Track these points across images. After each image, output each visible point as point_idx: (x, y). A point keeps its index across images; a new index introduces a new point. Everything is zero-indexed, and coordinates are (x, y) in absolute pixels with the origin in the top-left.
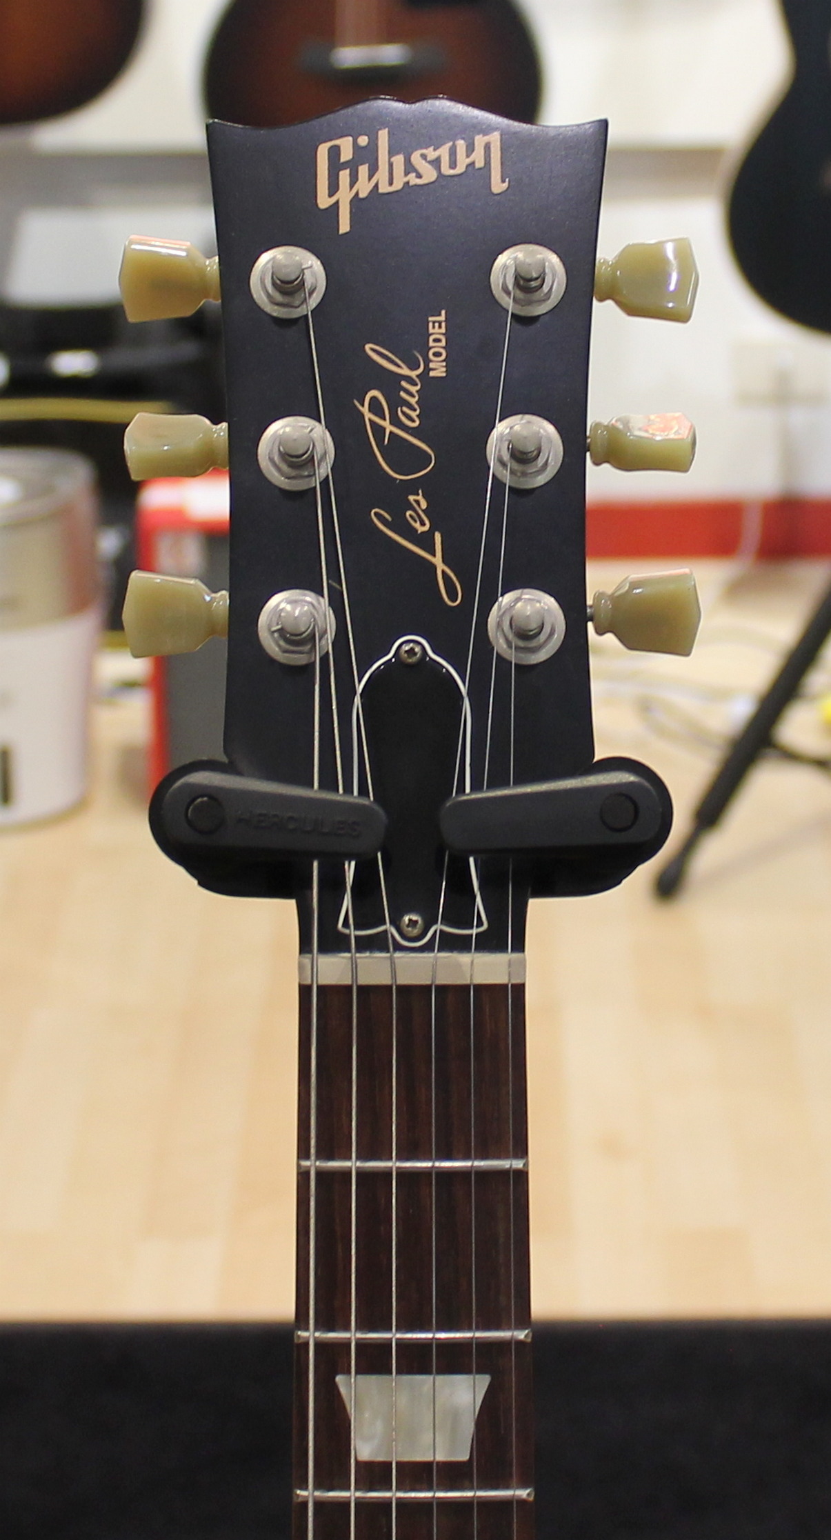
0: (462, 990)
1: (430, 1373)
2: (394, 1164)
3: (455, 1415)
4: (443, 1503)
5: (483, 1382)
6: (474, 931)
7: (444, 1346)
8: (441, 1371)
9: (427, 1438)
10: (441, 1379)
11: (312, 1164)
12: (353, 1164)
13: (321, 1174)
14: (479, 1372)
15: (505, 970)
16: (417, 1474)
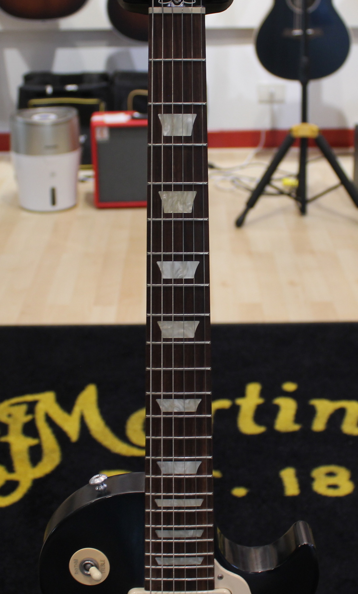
0: (190, 15)
1: (181, 113)
2: (172, 59)
3: (187, 125)
4: (185, 147)
5: (195, 116)
6: (192, 3)
7: (185, 106)
8: (184, 113)
9: (181, 130)
10: (185, 115)
11: (152, 60)
12: (162, 59)
13: (154, 62)
14: (194, 113)
15: (200, 10)
16: (178, 139)
